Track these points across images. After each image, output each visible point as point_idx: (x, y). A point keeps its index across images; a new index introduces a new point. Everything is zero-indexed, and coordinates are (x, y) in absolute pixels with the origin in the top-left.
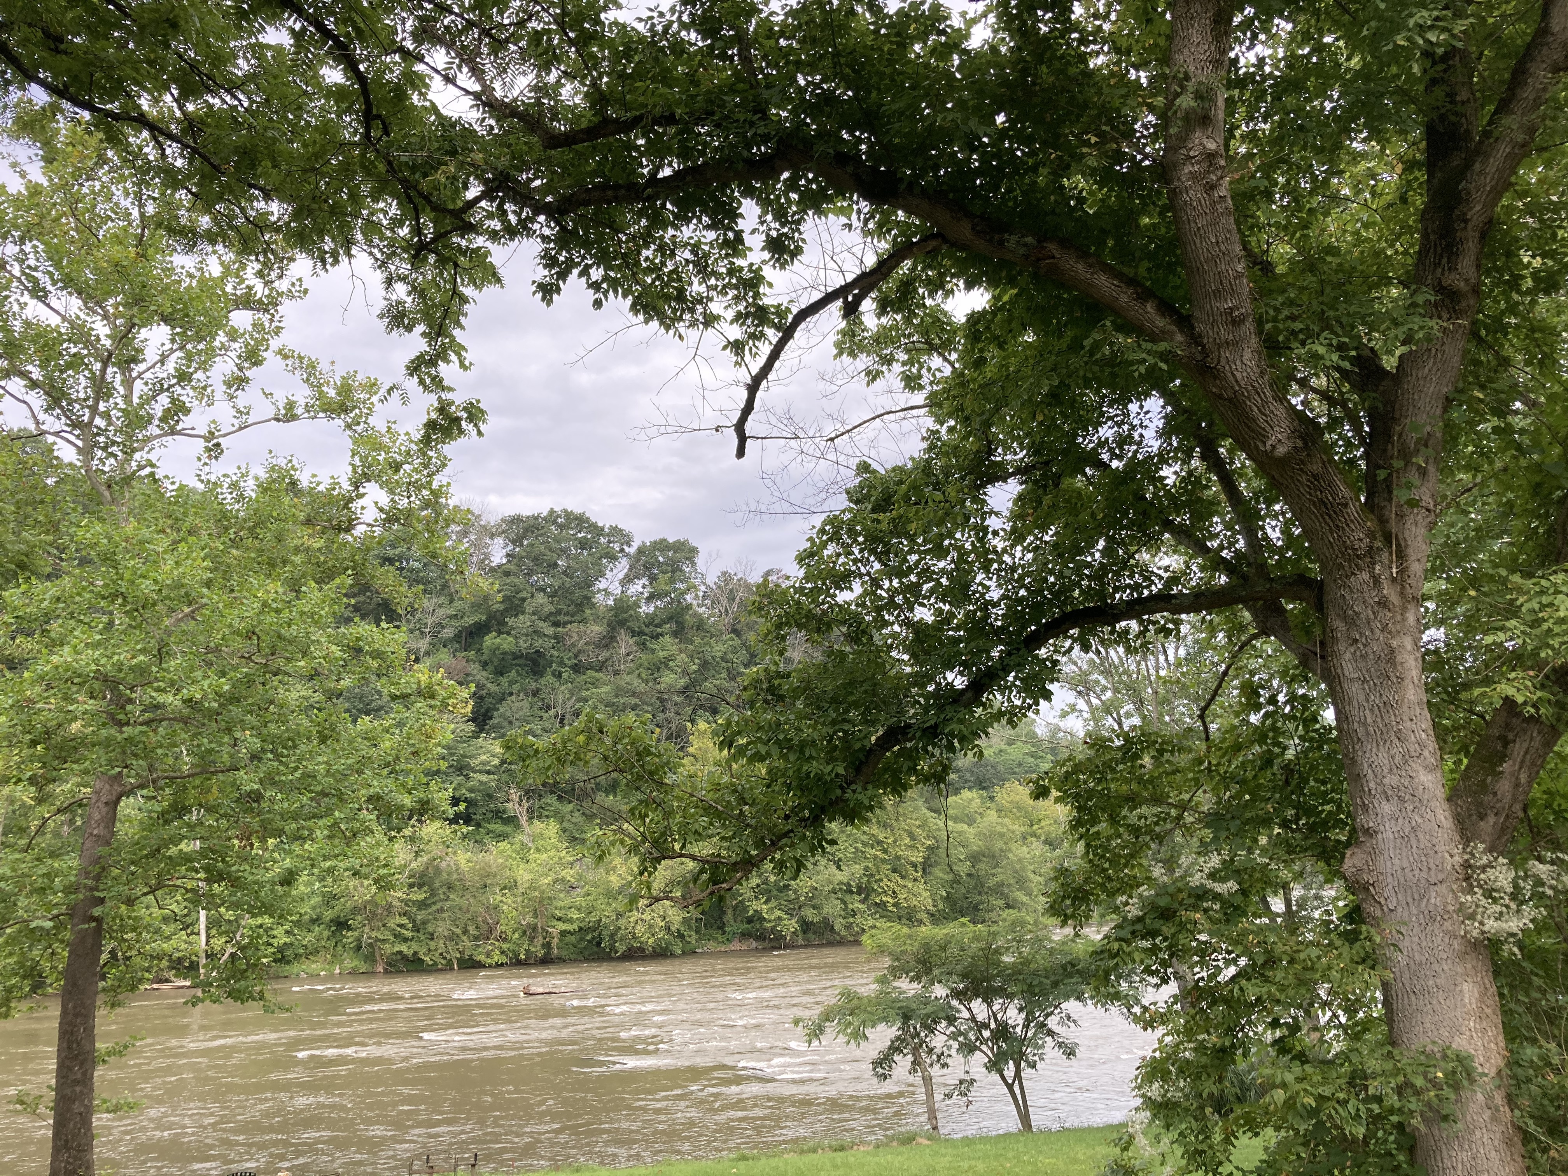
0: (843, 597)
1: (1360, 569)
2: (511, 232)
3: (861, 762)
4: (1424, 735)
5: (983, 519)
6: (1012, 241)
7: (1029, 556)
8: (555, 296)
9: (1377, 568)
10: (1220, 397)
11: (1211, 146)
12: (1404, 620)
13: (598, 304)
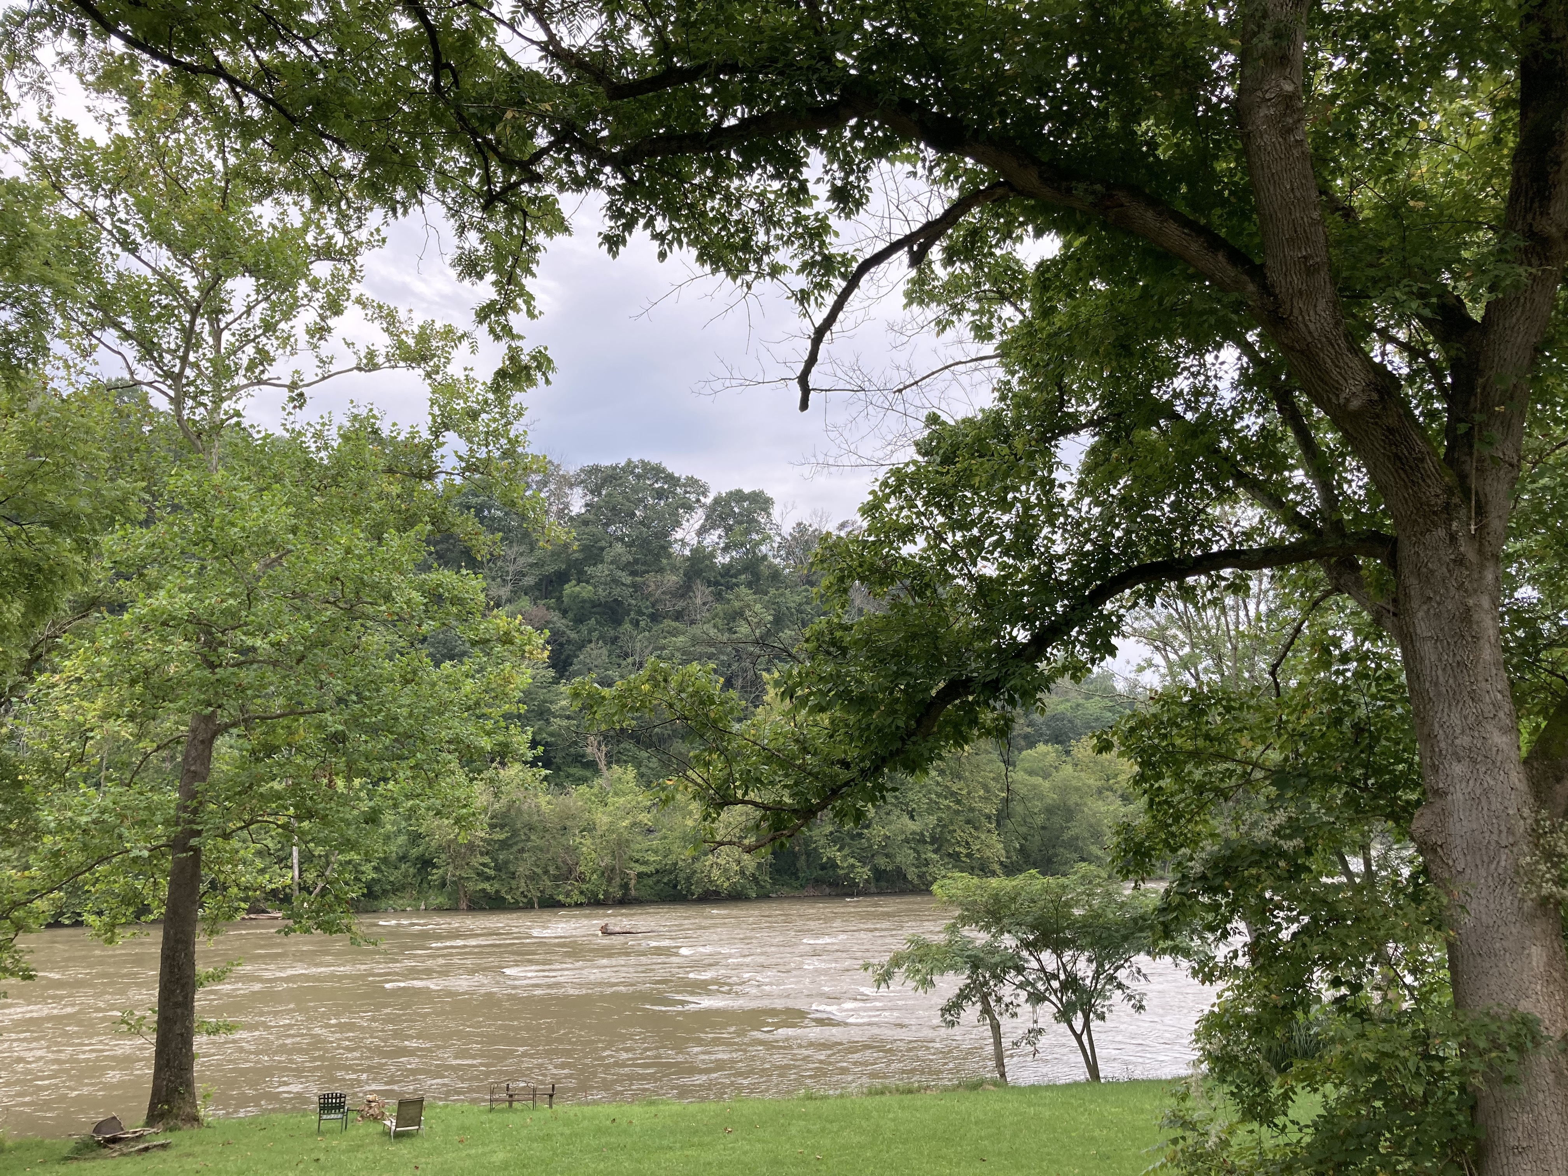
0: (907, 550)
1: (1436, 526)
2: (579, 184)
3: (922, 715)
4: (1499, 696)
5: (1051, 472)
6: (1079, 188)
7: (1096, 511)
8: (621, 248)
9: (1455, 524)
10: (1292, 349)
11: (1288, 87)
12: (1481, 578)
13: (662, 256)
